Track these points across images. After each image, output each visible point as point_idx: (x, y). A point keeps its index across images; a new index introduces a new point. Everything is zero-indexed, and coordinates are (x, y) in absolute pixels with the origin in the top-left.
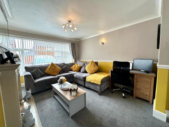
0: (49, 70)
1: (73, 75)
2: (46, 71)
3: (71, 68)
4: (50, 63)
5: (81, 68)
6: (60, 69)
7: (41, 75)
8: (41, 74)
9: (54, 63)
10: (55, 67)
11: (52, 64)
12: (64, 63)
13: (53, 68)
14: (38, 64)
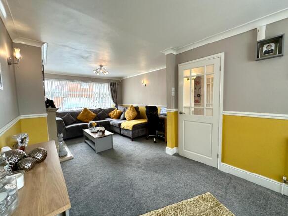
0: (82, 116)
1: (109, 122)
2: (78, 117)
3: (109, 114)
4: (83, 109)
5: (121, 113)
6: (94, 115)
7: (72, 122)
8: (73, 120)
9: (88, 108)
10: (89, 112)
11: (86, 110)
12: (100, 109)
13: (86, 114)
14: (69, 110)
